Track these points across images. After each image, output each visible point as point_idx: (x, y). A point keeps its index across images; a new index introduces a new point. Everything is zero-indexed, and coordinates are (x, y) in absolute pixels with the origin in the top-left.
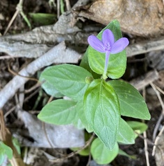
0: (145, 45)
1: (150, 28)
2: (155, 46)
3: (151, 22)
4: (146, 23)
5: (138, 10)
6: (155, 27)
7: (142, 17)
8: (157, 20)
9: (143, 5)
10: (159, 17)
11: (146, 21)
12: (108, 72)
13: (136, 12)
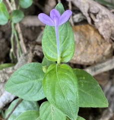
0: (93, 68)
1: (94, 56)
2: (101, 68)
3: (94, 49)
4: (90, 51)
5: (82, 41)
6: (98, 55)
7: (86, 46)
8: (98, 47)
9: (84, 37)
10: (99, 45)
11: (89, 50)
12: (61, 57)
13: (81, 43)
